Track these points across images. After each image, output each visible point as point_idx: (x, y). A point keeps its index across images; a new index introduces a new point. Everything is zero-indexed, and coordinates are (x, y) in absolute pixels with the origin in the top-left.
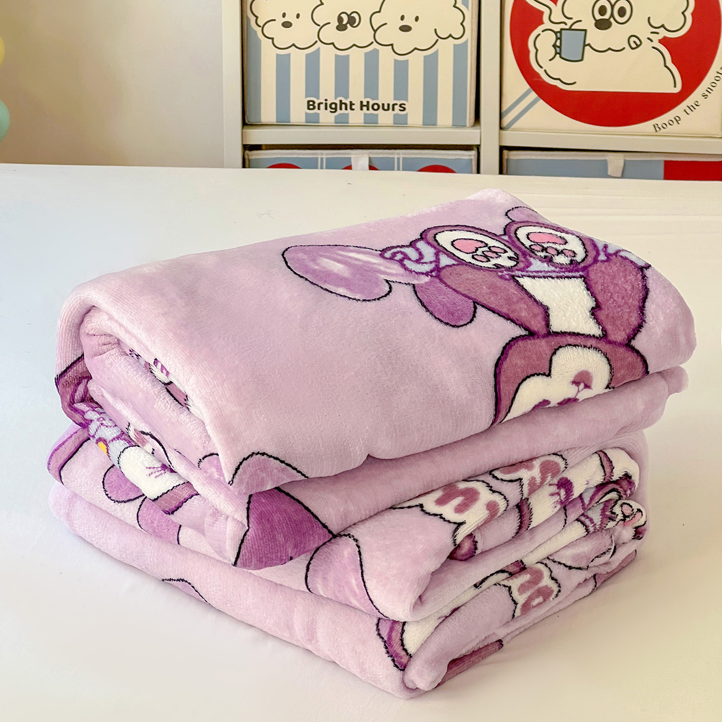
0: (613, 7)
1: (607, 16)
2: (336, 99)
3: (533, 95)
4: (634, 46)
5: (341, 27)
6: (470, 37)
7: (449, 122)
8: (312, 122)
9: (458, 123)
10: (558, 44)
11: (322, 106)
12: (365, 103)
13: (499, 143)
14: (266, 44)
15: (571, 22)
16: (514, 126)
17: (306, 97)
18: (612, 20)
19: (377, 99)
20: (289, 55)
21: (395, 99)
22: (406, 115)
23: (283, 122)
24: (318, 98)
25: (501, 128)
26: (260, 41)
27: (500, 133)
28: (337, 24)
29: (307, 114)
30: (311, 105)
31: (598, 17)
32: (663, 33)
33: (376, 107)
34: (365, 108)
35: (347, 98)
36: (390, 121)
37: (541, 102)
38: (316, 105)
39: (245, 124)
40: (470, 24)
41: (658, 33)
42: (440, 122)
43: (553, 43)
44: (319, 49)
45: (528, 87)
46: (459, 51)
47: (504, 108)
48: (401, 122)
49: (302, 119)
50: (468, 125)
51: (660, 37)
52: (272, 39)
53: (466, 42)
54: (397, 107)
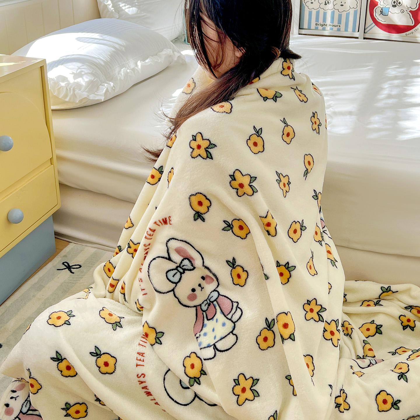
0: (397, 2)
1: (395, 4)
2: (323, 23)
3: (374, 24)
4: (402, 12)
5: (326, 4)
6: (359, 8)
7: (352, 31)
8: (317, 29)
9: (354, 31)
10: (382, 11)
11: (319, 25)
12: (330, 25)
13: (364, 36)
14: (306, 8)
15: (386, 5)
16: (368, 32)
17: (316, 22)
18: (397, 5)
19: (333, 23)
20: (312, 11)
21: (338, 24)
22: (340, 29)
23: (309, 29)
24: (318, 22)
25: (364, 33)
26: (304, 7)
27: (364, 34)
28: (325, 3)
29: (315, 27)
30: (316, 24)
31: (393, 4)
32: (410, 9)
33: (333, 26)
34: (330, 26)
35: (325, 23)
36: (336, 30)
37: (376, 26)
38: (318, 24)
39: (300, 28)
40: (359, 5)
41: (409, 9)
42: (349, 30)
43: (380, 11)
44: (319, 10)
45: (373, 22)
46: (356, 12)
47: (366, 28)
48: (339, 30)
49: (314, 28)
50: (356, 31)
51: (410, 10)
52: (308, 7)
53: (357, 10)
54: (338, 26)
